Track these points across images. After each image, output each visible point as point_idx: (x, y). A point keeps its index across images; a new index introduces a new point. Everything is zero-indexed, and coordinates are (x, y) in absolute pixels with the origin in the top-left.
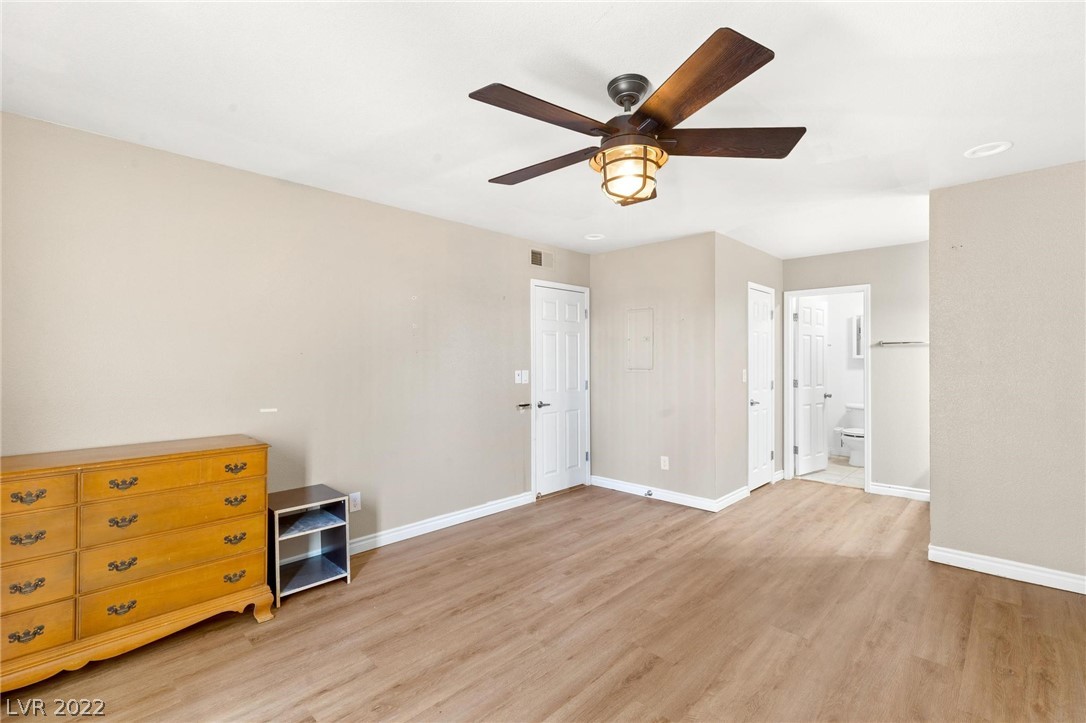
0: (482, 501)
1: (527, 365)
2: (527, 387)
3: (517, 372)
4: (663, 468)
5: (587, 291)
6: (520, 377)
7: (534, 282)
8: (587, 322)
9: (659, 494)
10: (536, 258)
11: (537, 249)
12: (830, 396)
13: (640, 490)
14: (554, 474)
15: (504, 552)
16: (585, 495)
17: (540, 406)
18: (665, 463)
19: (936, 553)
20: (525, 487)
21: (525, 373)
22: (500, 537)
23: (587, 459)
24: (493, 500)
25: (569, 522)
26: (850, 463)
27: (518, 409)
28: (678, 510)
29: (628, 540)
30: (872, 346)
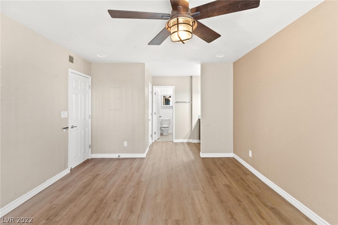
0: (44, 181)
1: (67, 109)
2: (67, 119)
3: (62, 112)
4: (125, 146)
5: (90, 77)
6: (64, 115)
7: (70, 70)
8: (90, 90)
9: (123, 156)
10: (71, 59)
11: (72, 55)
12: (161, 117)
13: (115, 156)
14: (78, 157)
15: (73, 204)
16: (92, 163)
17: (72, 128)
18: (125, 144)
19: (202, 155)
20: (65, 167)
21: (66, 112)
22: (65, 196)
23: (90, 148)
24: (49, 179)
25: (95, 177)
26: (163, 135)
27: (63, 130)
28: (133, 160)
29: (126, 177)
30: (175, 103)
